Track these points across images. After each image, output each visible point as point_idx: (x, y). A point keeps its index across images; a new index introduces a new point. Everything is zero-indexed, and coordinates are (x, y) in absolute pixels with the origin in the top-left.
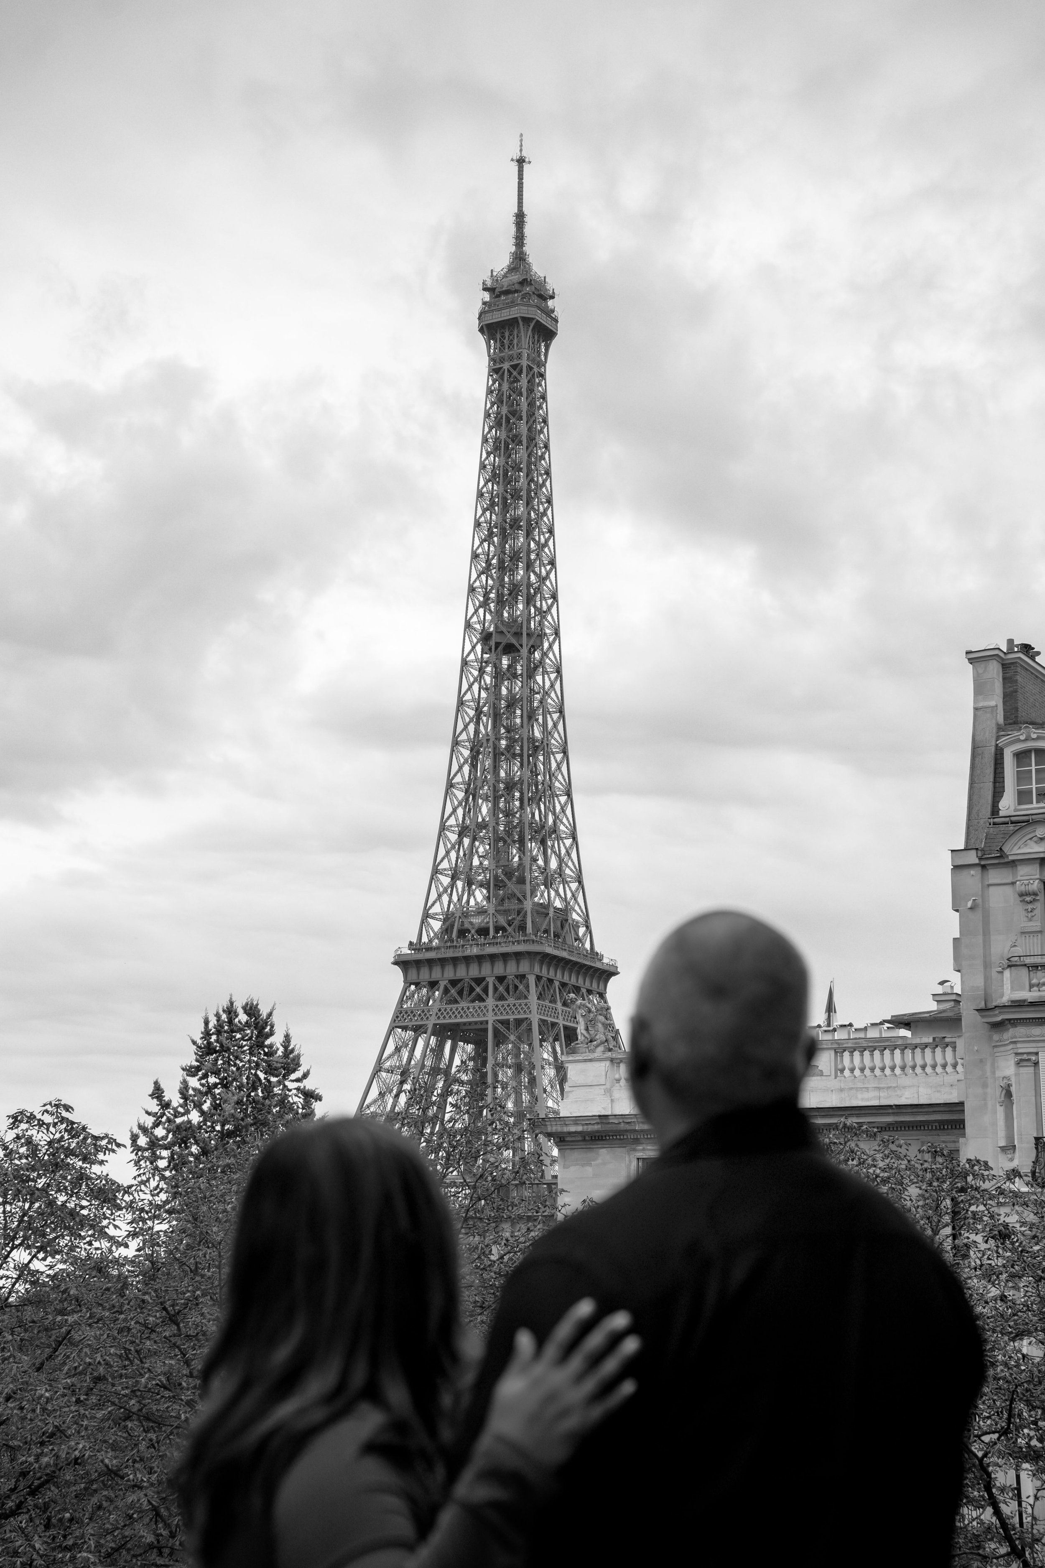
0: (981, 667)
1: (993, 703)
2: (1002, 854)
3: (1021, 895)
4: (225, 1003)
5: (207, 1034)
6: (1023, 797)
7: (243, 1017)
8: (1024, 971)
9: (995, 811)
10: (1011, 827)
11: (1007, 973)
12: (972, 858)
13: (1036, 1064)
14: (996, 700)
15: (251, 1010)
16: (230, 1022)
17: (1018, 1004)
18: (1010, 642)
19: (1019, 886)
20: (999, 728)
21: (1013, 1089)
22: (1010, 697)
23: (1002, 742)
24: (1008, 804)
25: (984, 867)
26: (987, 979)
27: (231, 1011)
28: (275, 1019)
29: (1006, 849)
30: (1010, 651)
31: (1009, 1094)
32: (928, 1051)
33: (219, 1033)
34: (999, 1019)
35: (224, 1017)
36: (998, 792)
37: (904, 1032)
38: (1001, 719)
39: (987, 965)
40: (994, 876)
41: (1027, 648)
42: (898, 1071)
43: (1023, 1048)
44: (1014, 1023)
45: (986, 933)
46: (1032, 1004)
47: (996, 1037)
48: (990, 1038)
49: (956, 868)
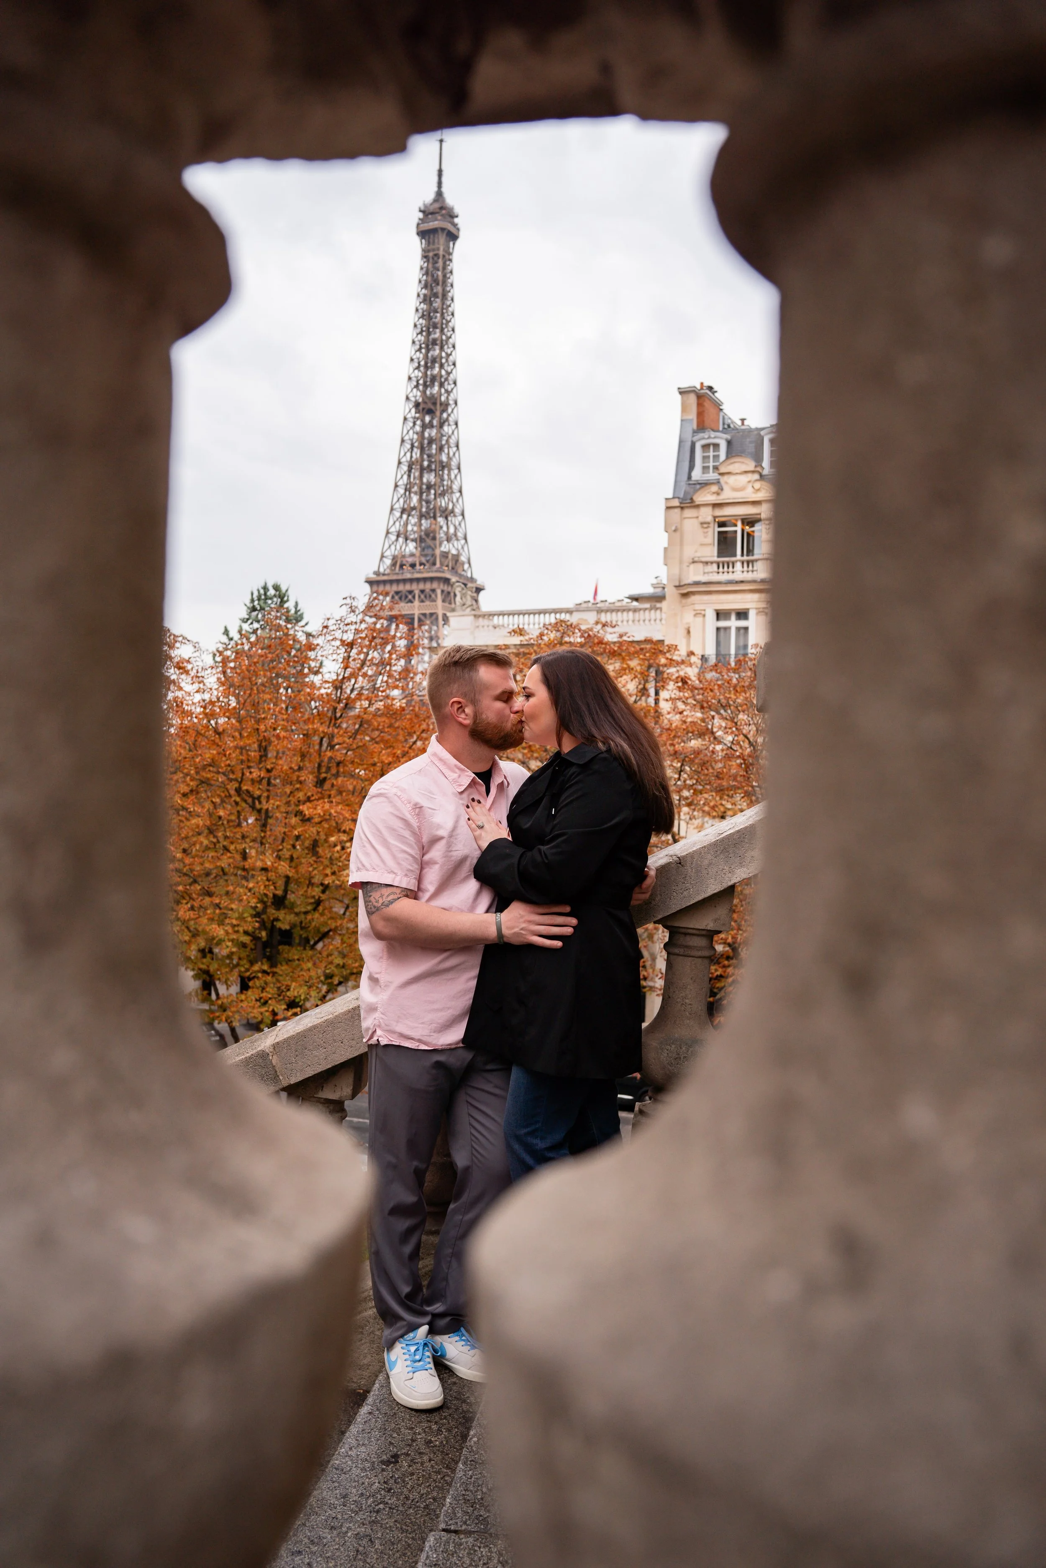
0: (686, 396)
1: (690, 417)
2: (692, 500)
3: (702, 523)
4: (263, 584)
5: (252, 601)
6: (705, 469)
7: (272, 592)
8: (701, 565)
9: (689, 477)
10: (698, 486)
11: (692, 566)
12: (676, 503)
13: (704, 616)
14: (693, 415)
15: (277, 588)
16: (265, 594)
17: (697, 583)
18: (702, 384)
19: (701, 519)
20: (694, 431)
21: (691, 630)
22: (700, 414)
23: (695, 439)
24: (697, 474)
25: (682, 508)
26: (681, 570)
27: (265, 588)
28: (290, 592)
29: (695, 498)
30: (702, 389)
31: (689, 632)
32: (647, 612)
33: (259, 599)
34: (685, 591)
35: (262, 592)
36: (692, 467)
37: (635, 603)
38: (695, 427)
39: (681, 562)
40: (688, 513)
41: (710, 388)
42: (630, 622)
43: (697, 607)
44: (693, 593)
45: (681, 544)
46: (705, 583)
47: (684, 601)
48: (681, 602)
49: (668, 508)
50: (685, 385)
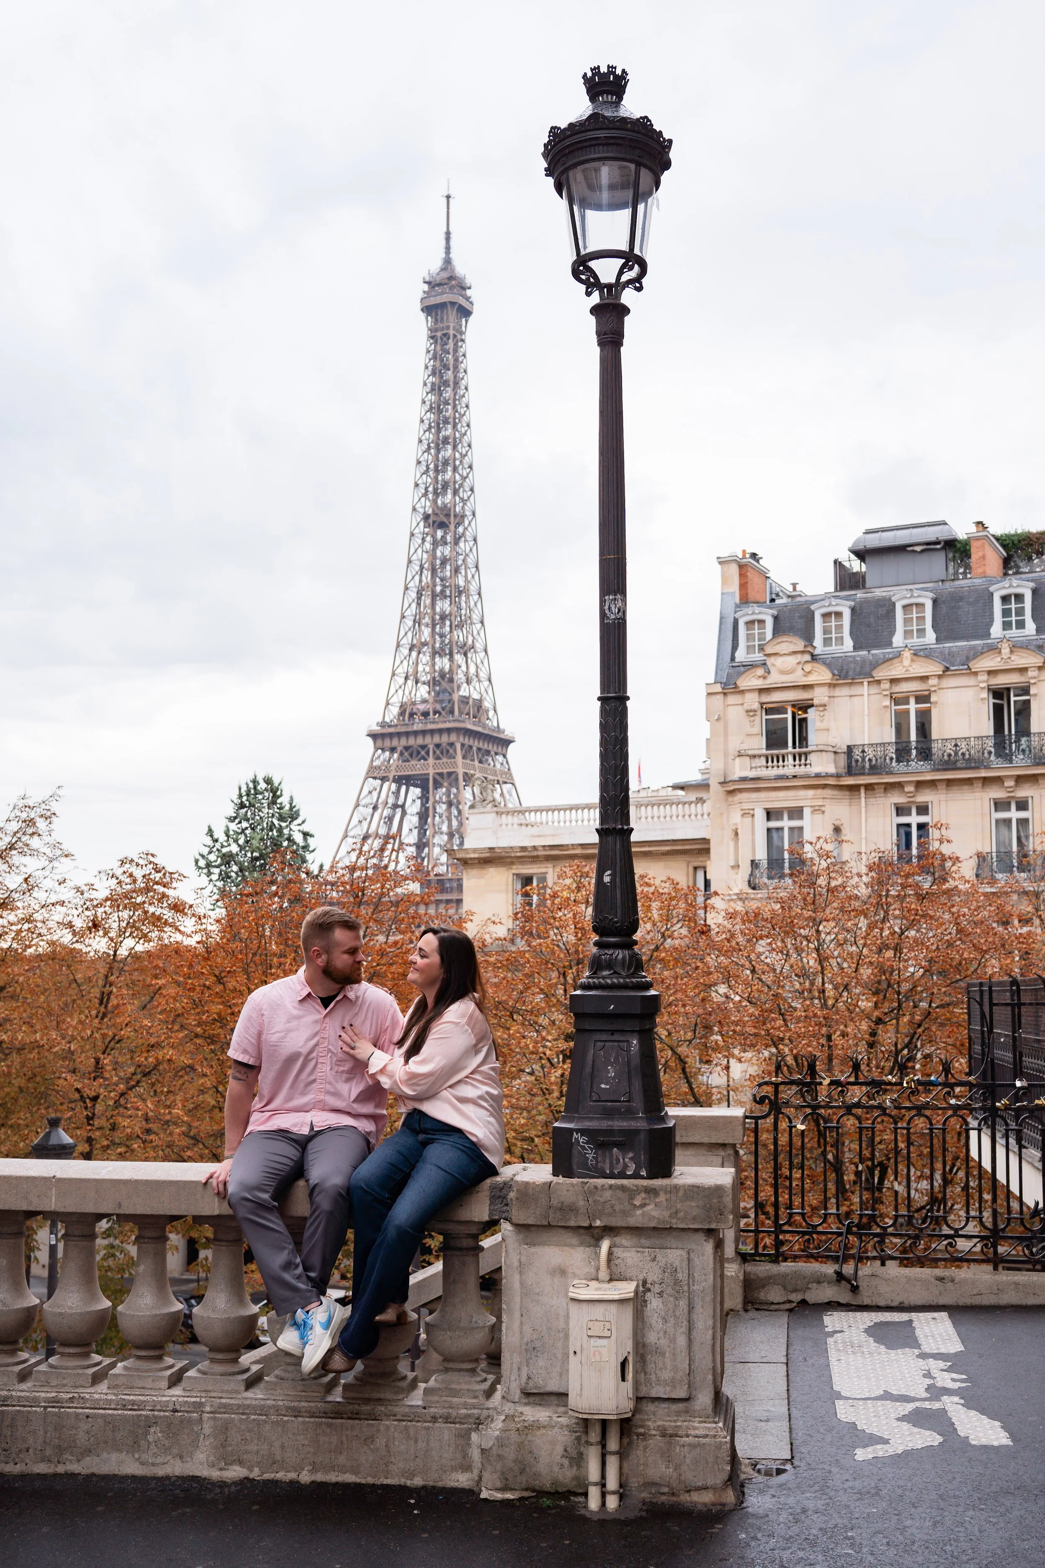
0: (726, 566)
1: (732, 590)
2: (736, 687)
3: (747, 711)
4: (252, 777)
5: (240, 796)
6: (750, 649)
7: (262, 786)
8: (748, 759)
9: (733, 659)
10: (742, 669)
11: (738, 759)
12: (718, 688)
13: (753, 816)
14: (735, 588)
15: (268, 781)
16: (255, 788)
17: (743, 779)
18: (744, 552)
19: (746, 707)
20: (737, 606)
21: (739, 831)
22: (743, 586)
23: (737, 615)
24: (741, 655)
25: (725, 694)
26: (726, 763)
27: (255, 782)
28: (282, 786)
29: (738, 683)
30: (744, 557)
31: (736, 834)
32: (693, 805)
33: (248, 795)
34: (732, 788)
35: (251, 785)
36: (735, 647)
37: (681, 793)
38: (738, 601)
39: (726, 755)
40: (732, 699)
41: (754, 556)
42: (674, 818)
43: (746, 806)
44: (740, 790)
45: (726, 735)
46: (752, 779)
47: (730, 799)
48: (727, 800)
49: (709, 694)
50: (725, 554)
